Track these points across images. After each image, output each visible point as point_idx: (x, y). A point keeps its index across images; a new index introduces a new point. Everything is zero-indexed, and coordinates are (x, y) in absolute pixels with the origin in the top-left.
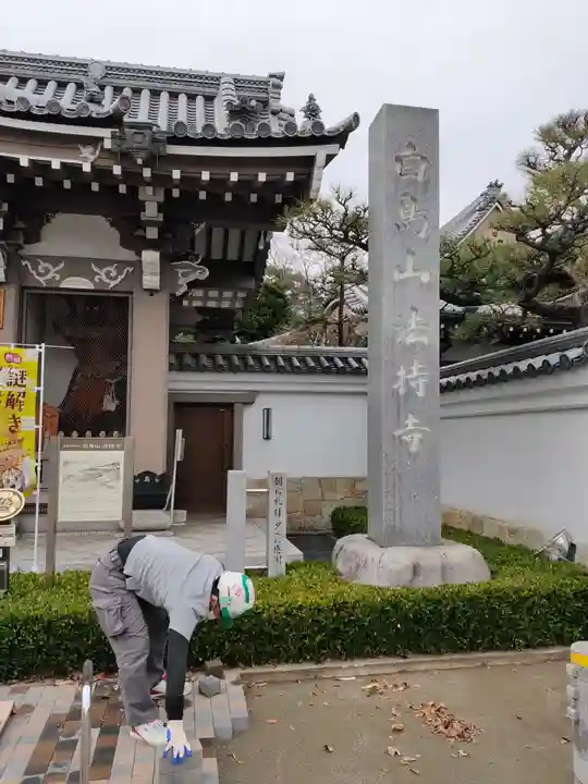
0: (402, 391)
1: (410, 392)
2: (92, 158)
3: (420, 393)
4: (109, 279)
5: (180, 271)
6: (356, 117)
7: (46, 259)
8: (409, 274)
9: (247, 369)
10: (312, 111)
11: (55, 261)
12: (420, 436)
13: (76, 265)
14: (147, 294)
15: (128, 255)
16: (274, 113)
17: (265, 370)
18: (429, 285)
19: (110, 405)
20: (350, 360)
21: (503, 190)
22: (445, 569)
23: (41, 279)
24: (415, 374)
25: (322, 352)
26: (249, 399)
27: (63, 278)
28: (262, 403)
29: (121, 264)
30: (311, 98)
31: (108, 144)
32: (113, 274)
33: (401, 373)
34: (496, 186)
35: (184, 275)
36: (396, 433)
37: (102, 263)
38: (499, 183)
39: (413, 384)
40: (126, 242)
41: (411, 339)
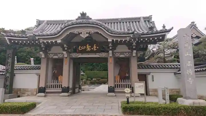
0: (188, 74)
1: (190, 74)
2: (129, 39)
3: (191, 74)
4: (127, 55)
5: (138, 53)
6: (173, 27)
7: (117, 52)
8: (188, 55)
9: (148, 68)
10: (164, 27)
11: (118, 53)
12: (192, 81)
13: (122, 53)
14: (133, 57)
15: (130, 51)
16: (151, 23)
17: (152, 68)
18: (191, 56)
19: (127, 75)
20: (169, 66)
21: (195, 23)
22: (199, 103)
23: (117, 56)
24: (190, 71)
25: (163, 64)
26: (149, 74)
27: (120, 55)
28: (151, 74)
29: (129, 52)
30: (164, 25)
31: (132, 37)
32: (128, 54)
33: (188, 71)
34: (193, 22)
35: (139, 53)
36: (188, 81)
37: (126, 52)
38: (194, 22)
39: (190, 73)
40: (129, 49)
41: (189, 65)
